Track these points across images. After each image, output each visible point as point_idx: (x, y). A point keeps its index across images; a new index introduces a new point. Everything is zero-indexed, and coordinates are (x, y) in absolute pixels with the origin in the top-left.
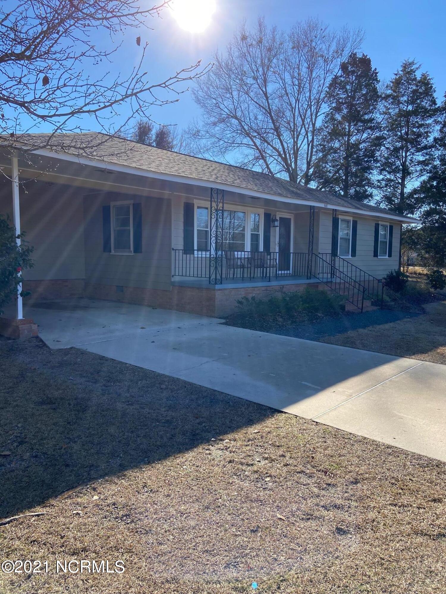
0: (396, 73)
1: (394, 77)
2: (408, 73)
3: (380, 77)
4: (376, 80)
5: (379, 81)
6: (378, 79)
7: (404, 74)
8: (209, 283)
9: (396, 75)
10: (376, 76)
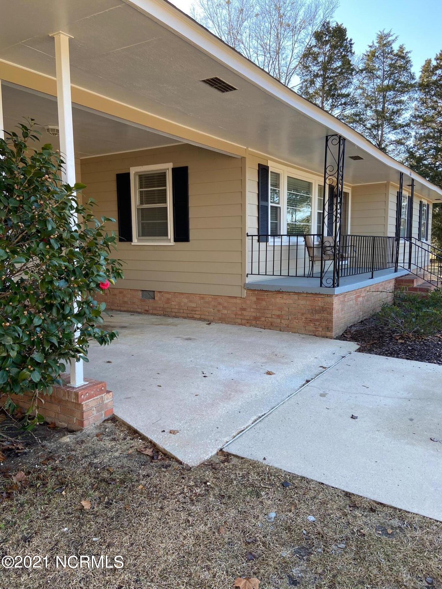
0: (371, 44)
1: (369, 49)
2: (384, 45)
3: (354, 49)
4: (351, 51)
5: (354, 53)
6: (353, 51)
7: (379, 46)
8: (321, 286)
9: (370, 47)
10: (351, 47)
